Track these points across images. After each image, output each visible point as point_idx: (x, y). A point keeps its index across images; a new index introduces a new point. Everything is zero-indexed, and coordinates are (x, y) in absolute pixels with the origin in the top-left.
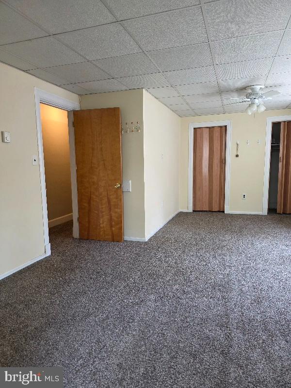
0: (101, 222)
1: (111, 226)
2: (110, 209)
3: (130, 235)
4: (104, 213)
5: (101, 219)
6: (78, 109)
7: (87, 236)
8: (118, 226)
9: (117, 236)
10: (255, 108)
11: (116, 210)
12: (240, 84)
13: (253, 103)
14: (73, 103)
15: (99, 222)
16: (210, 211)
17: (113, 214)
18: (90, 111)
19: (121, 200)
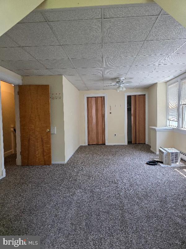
0: (37, 154)
1: (44, 156)
2: (43, 145)
3: (55, 160)
4: (39, 148)
5: (37, 152)
6: (21, 84)
7: (27, 162)
8: (48, 155)
9: (47, 162)
10: (121, 89)
11: (47, 145)
12: (113, 76)
13: (120, 86)
14: (18, 80)
15: (36, 154)
16: (97, 144)
17: (45, 148)
18: (30, 86)
19: (50, 139)
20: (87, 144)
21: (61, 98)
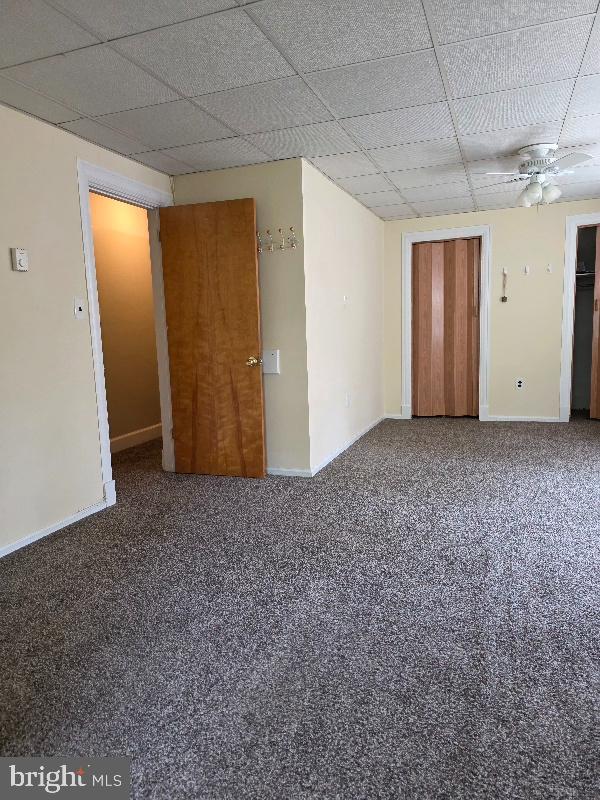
0: (220, 437)
1: (240, 447)
2: (237, 410)
3: (279, 464)
4: (224, 420)
5: (220, 432)
6: (168, 202)
7: (191, 466)
8: (254, 446)
9: (252, 467)
10: (538, 193)
11: (250, 411)
12: (506, 142)
13: (533, 184)
14: (159, 192)
15: (216, 437)
16: (447, 416)
17: (244, 421)
18: (193, 207)
19: (259, 392)
20: (407, 415)
21: (295, 243)
